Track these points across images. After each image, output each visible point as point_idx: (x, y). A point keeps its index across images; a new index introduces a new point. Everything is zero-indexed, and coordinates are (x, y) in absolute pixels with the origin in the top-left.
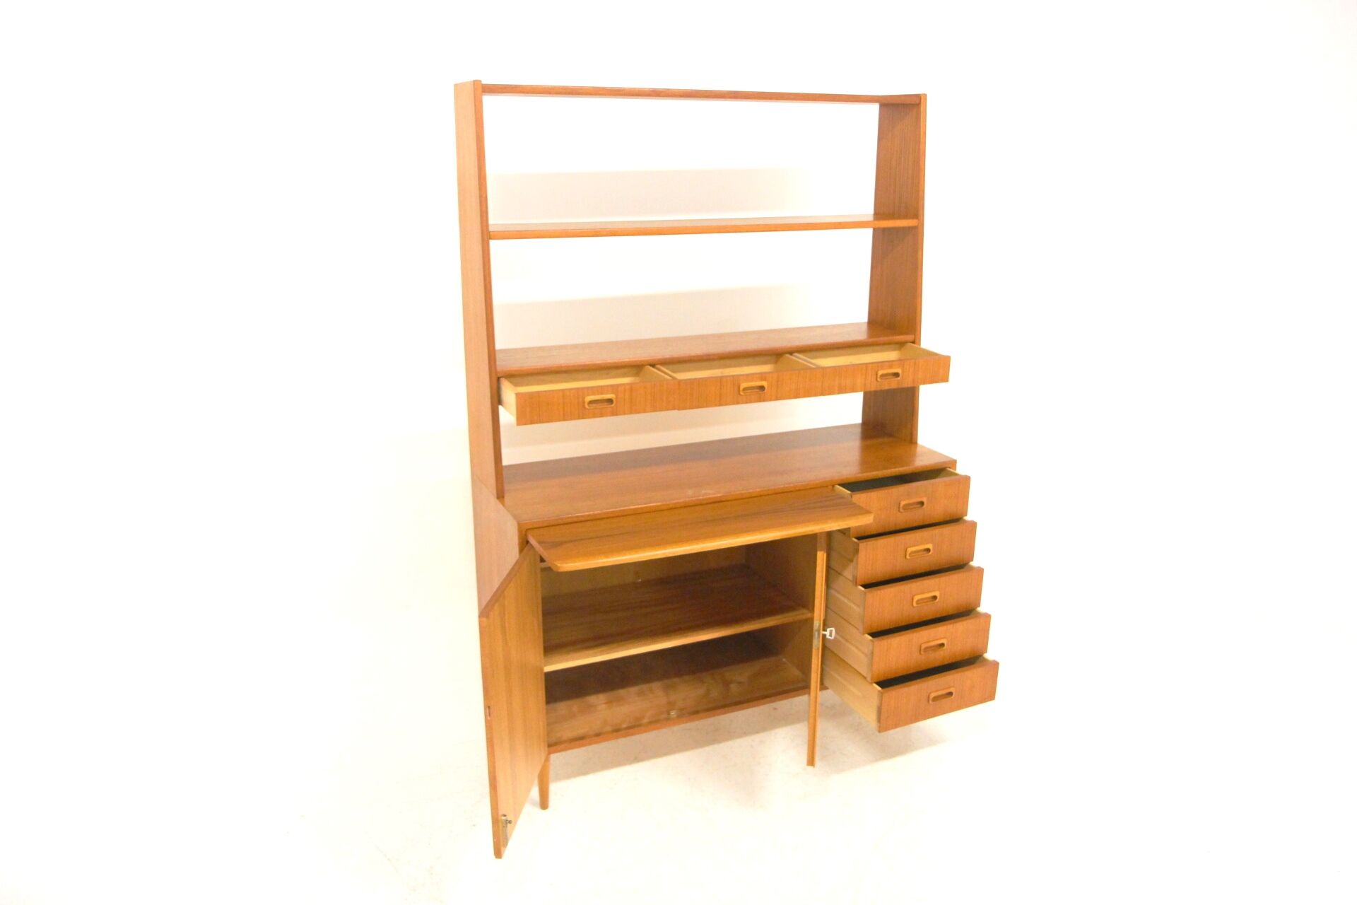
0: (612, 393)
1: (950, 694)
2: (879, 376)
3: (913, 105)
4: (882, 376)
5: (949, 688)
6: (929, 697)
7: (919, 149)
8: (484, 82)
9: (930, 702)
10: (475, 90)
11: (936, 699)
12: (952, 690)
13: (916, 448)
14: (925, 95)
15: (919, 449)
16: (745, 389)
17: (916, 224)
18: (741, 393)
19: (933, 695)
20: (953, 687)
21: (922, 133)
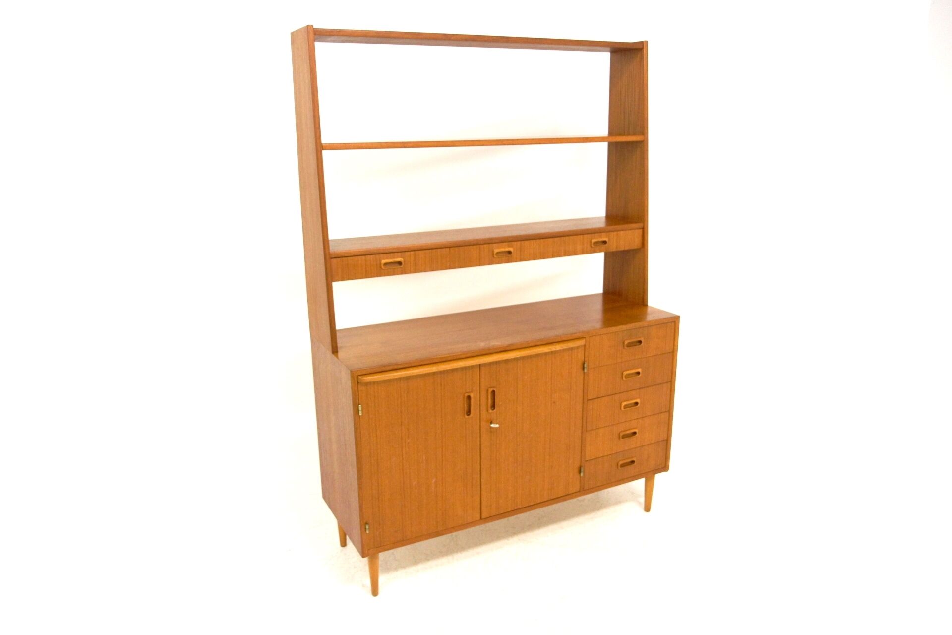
0: (401, 258)
1: (633, 462)
2: (592, 243)
3: (637, 49)
4: (595, 243)
5: (632, 457)
6: (618, 465)
7: (643, 83)
8: (315, 27)
9: (619, 468)
10: (308, 32)
11: (623, 466)
12: (634, 459)
13: (647, 308)
14: (646, 42)
15: (649, 310)
16: (498, 253)
17: (643, 140)
18: (495, 256)
19: (621, 463)
20: (635, 457)
21: (645, 70)
